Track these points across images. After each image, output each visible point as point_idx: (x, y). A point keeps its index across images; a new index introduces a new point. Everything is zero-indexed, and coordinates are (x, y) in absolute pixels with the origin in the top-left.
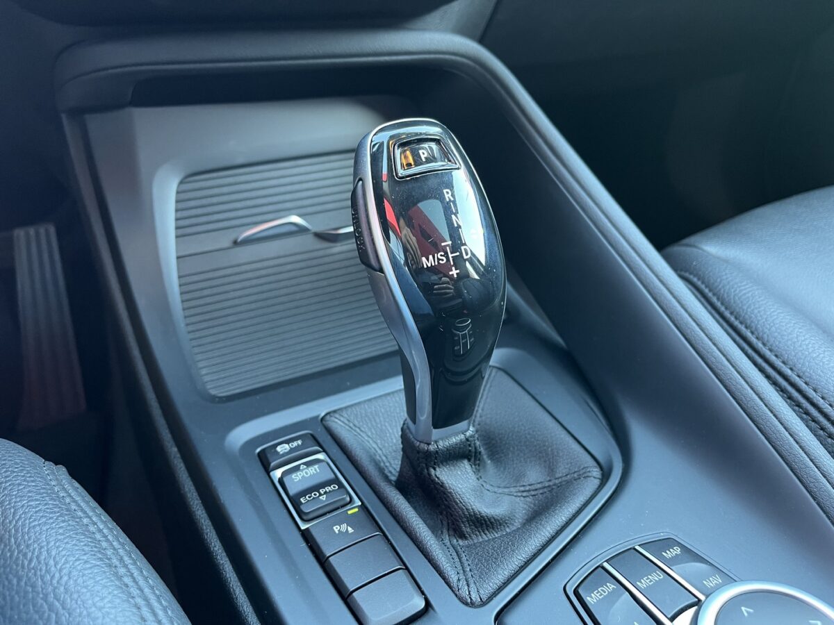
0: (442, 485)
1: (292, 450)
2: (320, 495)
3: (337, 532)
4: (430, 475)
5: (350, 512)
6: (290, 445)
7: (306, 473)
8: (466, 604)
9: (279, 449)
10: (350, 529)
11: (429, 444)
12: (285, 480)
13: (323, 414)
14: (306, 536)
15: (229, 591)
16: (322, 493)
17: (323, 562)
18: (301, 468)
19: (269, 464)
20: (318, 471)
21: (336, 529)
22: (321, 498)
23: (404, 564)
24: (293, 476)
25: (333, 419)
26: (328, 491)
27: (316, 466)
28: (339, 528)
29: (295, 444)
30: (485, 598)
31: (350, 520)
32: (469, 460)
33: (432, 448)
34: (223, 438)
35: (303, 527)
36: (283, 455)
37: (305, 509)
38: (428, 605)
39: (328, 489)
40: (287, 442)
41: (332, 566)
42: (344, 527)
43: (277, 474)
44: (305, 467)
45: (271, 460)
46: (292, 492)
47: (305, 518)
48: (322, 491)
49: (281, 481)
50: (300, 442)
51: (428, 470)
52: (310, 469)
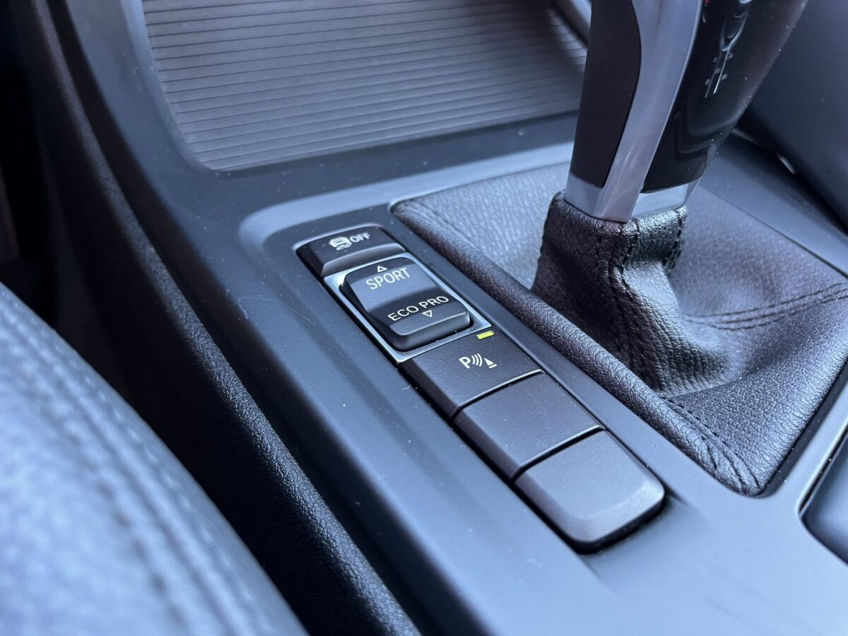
0: (632, 298)
1: (355, 247)
2: (422, 309)
3: (468, 367)
4: (612, 280)
5: (480, 336)
6: (351, 238)
7: (389, 278)
8: (735, 489)
9: (333, 243)
10: (489, 362)
11: (622, 223)
12: (354, 286)
13: (393, 203)
14: (409, 373)
15: (271, 466)
16: (424, 306)
17: (452, 417)
18: (379, 271)
19: (322, 265)
20: (408, 276)
21: (465, 362)
22: (424, 313)
23: (601, 422)
24: (367, 281)
25: (410, 208)
26: (432, 303)
27: (404, 269)
28: (469, 361)
29: (359, 238)
30: (762, 480)
31: (485, 348)
32: (664, 264)
33: (629, 229)
34: (235, 225)
35: (400, 358)
36: (343, 252)
37: (400, 330)
38: (668, 492)
39: (433, 302)
40: (347, 235)
41: (471, 423)
42: (478, 360)
43: (337, 280)
44: (385, 269)
45: (322, 258)
46: (368, 307)
47: (398, 345)
48: (423, 304)
49: (346, 289)
50: (366, 236)
51: (611, 271)
52: (393, 273)
